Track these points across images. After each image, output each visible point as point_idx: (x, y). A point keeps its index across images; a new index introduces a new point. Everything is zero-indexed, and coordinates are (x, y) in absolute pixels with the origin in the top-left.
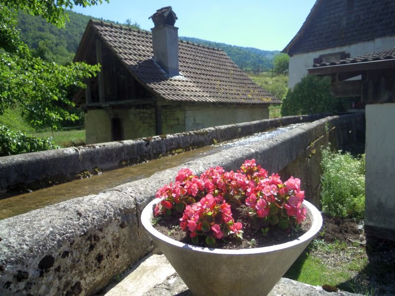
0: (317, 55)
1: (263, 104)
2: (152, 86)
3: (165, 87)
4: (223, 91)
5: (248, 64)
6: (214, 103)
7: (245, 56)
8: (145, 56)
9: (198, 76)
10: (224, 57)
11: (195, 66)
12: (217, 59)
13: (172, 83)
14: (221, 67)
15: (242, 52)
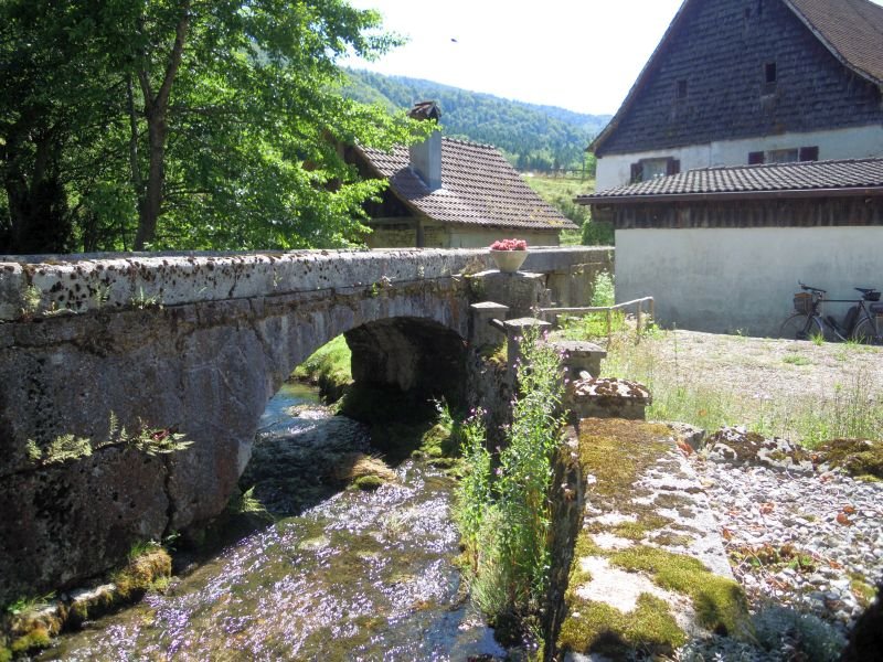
0: (635, 158)
1: (549, 229)
2: (414, 202)
3: (429, 204)
4: (496, 210)
5: (543, 143)
6: (485, 226)
7: (537, 124)
8: (399, 163)
9: (463, 189)
10: (497, 158)
11: (459, 175)
12: (487, 162)
13: (435, 198)
14: (494, 175)
15: (530, 115)
